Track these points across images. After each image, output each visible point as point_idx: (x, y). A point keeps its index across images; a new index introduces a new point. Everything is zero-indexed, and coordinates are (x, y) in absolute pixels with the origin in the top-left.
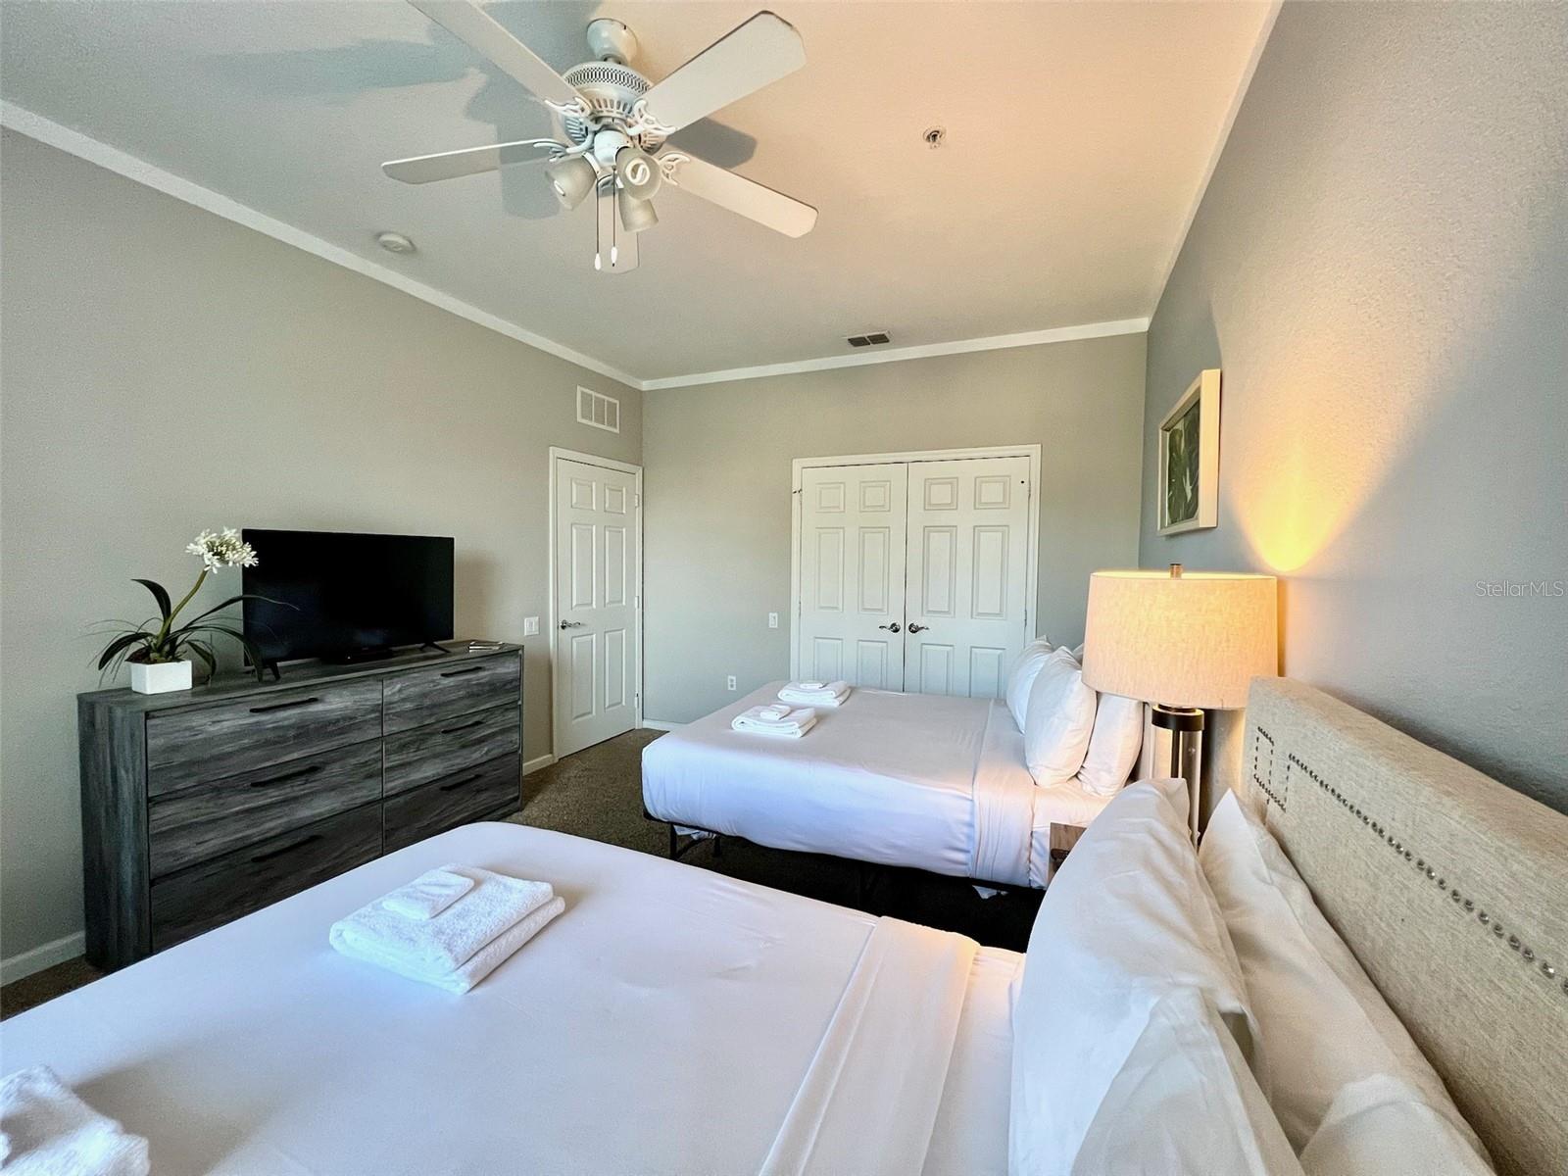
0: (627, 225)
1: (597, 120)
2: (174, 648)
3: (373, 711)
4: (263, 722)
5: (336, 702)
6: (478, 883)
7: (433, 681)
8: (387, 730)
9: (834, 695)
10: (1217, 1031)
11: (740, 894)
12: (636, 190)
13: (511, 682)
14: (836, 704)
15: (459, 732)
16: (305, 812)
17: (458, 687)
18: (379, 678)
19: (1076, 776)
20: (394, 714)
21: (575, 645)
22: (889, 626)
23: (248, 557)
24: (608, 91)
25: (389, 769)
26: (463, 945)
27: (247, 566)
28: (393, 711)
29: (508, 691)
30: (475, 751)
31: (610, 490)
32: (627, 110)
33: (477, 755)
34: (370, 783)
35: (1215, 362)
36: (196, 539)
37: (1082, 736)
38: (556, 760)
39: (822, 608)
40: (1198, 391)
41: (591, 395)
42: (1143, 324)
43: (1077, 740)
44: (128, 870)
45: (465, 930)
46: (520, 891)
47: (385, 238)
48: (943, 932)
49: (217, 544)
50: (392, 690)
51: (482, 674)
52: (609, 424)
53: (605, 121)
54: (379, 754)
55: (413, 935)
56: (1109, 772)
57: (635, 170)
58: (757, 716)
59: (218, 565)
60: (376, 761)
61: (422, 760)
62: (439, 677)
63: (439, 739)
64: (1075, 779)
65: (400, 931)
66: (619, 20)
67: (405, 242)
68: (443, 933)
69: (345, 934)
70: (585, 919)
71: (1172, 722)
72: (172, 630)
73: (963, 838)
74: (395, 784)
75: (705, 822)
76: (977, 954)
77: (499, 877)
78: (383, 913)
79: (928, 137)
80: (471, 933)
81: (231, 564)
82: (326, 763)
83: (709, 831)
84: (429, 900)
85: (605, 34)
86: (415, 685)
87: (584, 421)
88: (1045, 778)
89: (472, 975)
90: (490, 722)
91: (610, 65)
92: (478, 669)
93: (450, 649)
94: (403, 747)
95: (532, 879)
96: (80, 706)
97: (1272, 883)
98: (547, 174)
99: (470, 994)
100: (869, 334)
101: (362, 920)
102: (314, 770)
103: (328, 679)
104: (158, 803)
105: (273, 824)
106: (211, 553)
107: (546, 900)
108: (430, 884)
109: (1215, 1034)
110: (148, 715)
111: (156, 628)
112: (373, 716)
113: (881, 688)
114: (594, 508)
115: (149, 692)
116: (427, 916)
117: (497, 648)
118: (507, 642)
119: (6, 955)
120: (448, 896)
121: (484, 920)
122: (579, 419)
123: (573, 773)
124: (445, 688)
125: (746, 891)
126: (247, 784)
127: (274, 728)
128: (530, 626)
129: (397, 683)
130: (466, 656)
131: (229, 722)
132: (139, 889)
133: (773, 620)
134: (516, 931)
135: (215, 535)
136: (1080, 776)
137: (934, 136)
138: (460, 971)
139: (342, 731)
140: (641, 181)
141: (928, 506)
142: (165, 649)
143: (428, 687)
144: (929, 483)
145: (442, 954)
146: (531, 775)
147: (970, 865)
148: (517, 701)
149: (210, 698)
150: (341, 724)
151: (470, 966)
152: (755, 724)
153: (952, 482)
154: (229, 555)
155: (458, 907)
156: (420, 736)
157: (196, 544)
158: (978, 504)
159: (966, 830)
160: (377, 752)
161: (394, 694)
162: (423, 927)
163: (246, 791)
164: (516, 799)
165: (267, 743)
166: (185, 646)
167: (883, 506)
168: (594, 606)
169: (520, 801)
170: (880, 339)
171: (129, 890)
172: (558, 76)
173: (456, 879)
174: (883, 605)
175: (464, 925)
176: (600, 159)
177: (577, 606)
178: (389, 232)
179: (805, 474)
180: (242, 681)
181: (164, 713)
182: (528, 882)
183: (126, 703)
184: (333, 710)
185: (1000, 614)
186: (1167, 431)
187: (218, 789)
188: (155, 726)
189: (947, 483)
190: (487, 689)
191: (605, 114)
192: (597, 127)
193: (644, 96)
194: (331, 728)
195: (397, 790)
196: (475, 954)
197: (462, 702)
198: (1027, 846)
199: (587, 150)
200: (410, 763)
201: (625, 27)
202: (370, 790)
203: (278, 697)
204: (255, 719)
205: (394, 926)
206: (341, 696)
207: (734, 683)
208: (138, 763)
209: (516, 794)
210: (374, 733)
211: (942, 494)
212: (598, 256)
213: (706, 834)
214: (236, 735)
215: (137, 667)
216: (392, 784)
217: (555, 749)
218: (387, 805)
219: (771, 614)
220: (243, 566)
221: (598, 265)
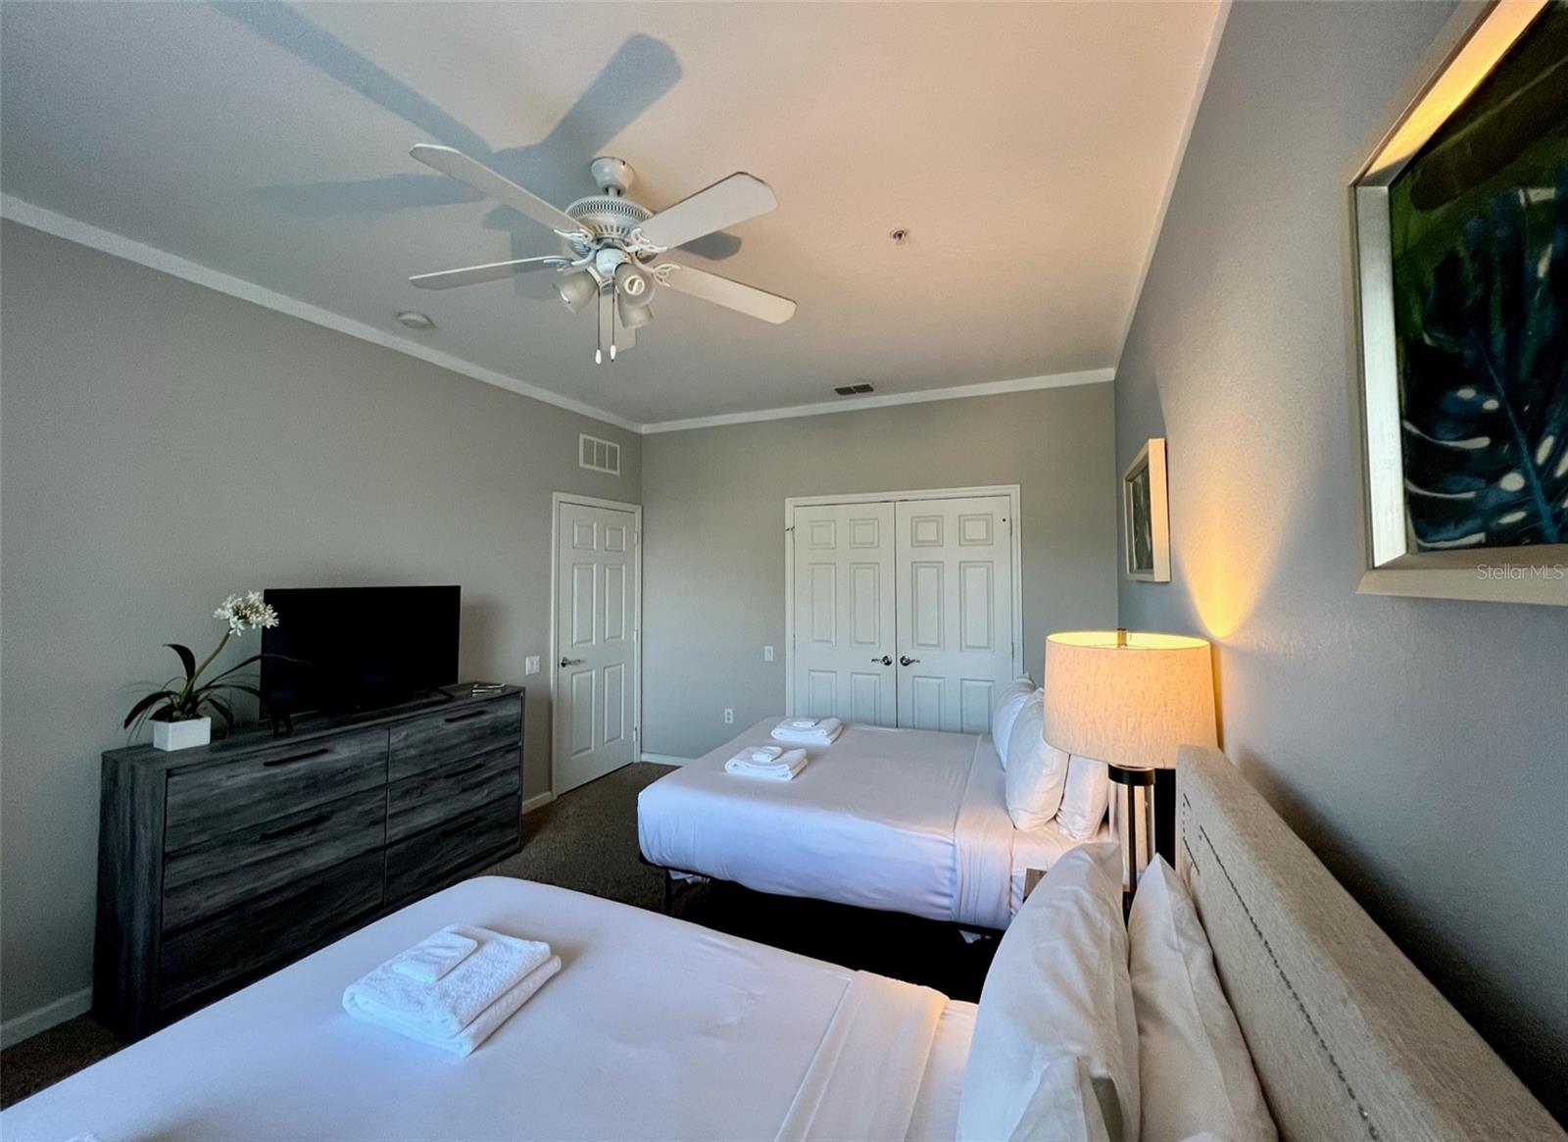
0: (625, 322)
1: (599, 240)
2: (196, 704)
3: (380, 759)
4: (275, 774)
5: (343, 752)
6: (481, 944)
7: (437, 727)
8: (392, 776)
9: (826, 734)
10: (1084, 1095)
11: (727, 949)
12: (633, 300)
13: (512, 724)
14: (827, 742)
15: (460, 777)
16: (310, 863)
17: (461, 731)
18: (387, 727)
19: (1055, 818)
20: (399, 761)
21: (574, 681)
22: (881, 658)
23: (269, 618)
24: (609, 219)
25: (393, 816)
26: (467, 1007)
27: (268, 627)
28: (400, 757)
29: (508, 733)
30: (475, 794)
31: (610, 529)
32: (625, 232)
33: (478, 798)
34: (373, 830)
35: (1161, 433)
36: (224, 604)
37: (1056, 780)
38: (555, 798)
39: (817, 641)
40: (1146, 457)
41: (593, 442)
42: (1109, 374)
43: (1054, 783)
44: (140, 925)
45: (469, 992)
46: (520, 952)
47: (404, 317)
48: (915, 985)
49: (242, 607)
50: (398, 738)
51: (484, 717)
52: (611, 467)
53: (605, 241)
54: (384, 802)
55: (421, 998)
56: (1083, 816)
57: (632, 283)
58: (749, 759)
59: (242, 628)
60: (381, 807)
61: (425, 805)
62: (444, 722)
63: (442, 783)
64: (1054, 822)
65: (409, 996)
66: (620, 157)
67: (423, 320)
68: (449, 996)
69: (356, 998)
70: (581, 978)
71: (1126, 777)
72: (194, 689)
73: (946, 882)
74: (397, 830)
75: (699, 867)
76: (945, 1008)
77: (500, 937)
78: (393, 976)
79: (895, 236)
80: (474, 995)
81: (254, 627)
82: (333, 812)
83: (703, 876)
84: (435, 963)
85: (607, 170)
86: (420, 732)
87: (588, 467)
88: (1024, 822)
89: (475, 1036)
90: (491, 764)
91: (612, 198)
92: (482, 713)
93: (454, 694)
94: (407, 793)
95: (531, 938)
96: (103, 763)
97: (1180, 951)
98: (554, 286)
99: (473, 1055)
100: (855, 385)
101: (373, 983)
102: (322, 819)
103: (338, 730)
104: (173, 858)
105: (280, 875)
106: (236, 617)
107: (545, 959)
108: (436, 947)
109: (1080, 1098)
110: (170, 773)
111: (180, 687)
112: (379, 763)
113: (875, 724)
114: (595, 547)
115: (170, 748)
116: (434, 978)
117: (499, 691)
118: (509, 683)
120: (453, 958)
121: (486, 981)
122: (582, 464)
123: (571, 810)
124: (447, 734)
125: (732, 946)
126: (257, 837)
127: (286, 781)
128: (531, 665)
129: (403, 730)
130: (468, 701)
131: (244, 775)
132: (150, 945)
133: (769, 653)
134: (515, 992)
135: (240, 599)
136: (1058, 819)
137: (899, 235)
138: (464, 1034)
139: (351, 779)
140: (637, 291)
141: (916, 543)
142: (185, 707)
143: (432, 733)
144: (916, 521)
145: (447, 1017)
146: (530, 814)
147: (954, 910)
148: (517, 743)
149: (228, 754)
150: (349, 773)
151: (472, 1029)
152: (748, 766)
153: (937, 519)
154: (253, 618)
155: (462, 969)
156: (423, 782)
157: (223, 608)
158: (963, 541)
159: (948, 874)
160: (381, 800)
161: (399, 741)
162: (430, 990)
163: (255, 843)
164: (514, 841)
165: (279, 796)
166: (206, 703)
167: (872, 543)
168: (594, 642)
169: (518, 842)
170: (865, 389)
171: (140, 950)
172: (560, 212)
173: (460, 941)
174: (875, 638)
175: (468, 987)
176: (601, 271)
177: (578, 642)
178: (410, 312)
179: (797, 512)
180: (259, 734)
181: (186, 770)
182: (527, 942)
183: (148, 762)
184: (342, 760)
185: (988, 647)
186: (1130, 481)
187: (228, 843)
188: (176, 784)
189: (933, 521)
190: (488, 731)
191: (606, 235)
192: (598, 247)
193: (640, 225)
194: (338, 778)
195: (400, 836)
196: (478, 1017)
197: (466, 746)
198: (1007, 890)
199: (588, 264)
200: (413, 809)
201: (624, 163)
202: (373, 838)
203: (290, 750)
204: (266, 773)
205: (403, 990)
206: (349, 745)
207: (731, 717)
208: (157, 819)
209: (515, 836)
210: (380, 780)
211: (927, 532)
212: (599, 352)
213: (700, 878)
214: (251, 788)
215: (160, 725)
216: (395, 831)
217: (554, 787)
218: (389, 852)
219: (766, 648)
220: (264, 628)
221: (598, 359)
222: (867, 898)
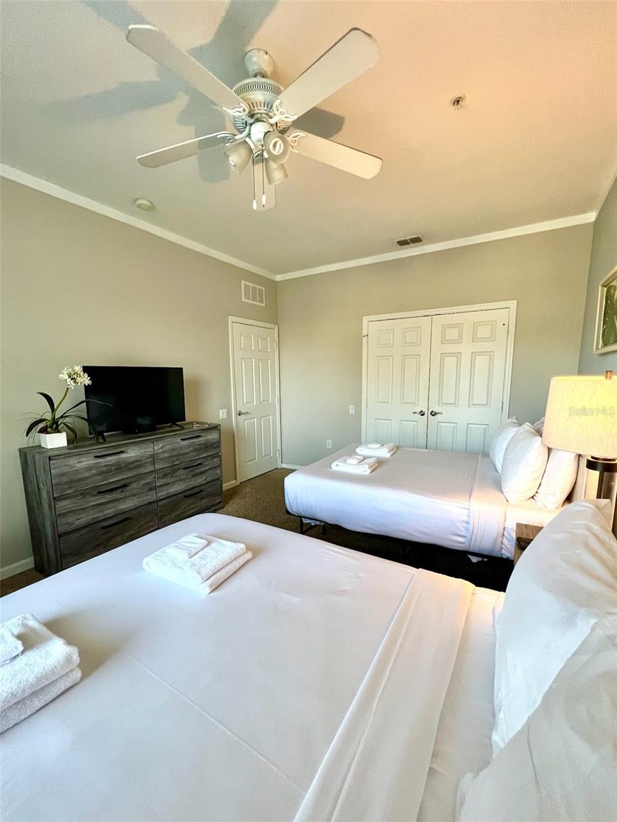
0: (270, 181)
1: (252, 116)
2: (57, 426)
3: (150, 458)
4: (100, 462)
5: (132, 453)
6: (209, 543)
7: (177, 443)
8: (158, 467)
9: (387, 451)
11: (341, 553)
12: (275, 158)
13: (215, 443)
14: (388, 455)
15: (191, 469)
16: (122, 506)
17: (189, 446)
18: (152, 441)
19: (533, 497)
20: (160, 459)
21: (245, 423)
22: (419, 412)
23: (86, 380)
24: (259, 96)
25: (159, 486)
26: (205, 572)
27: (87, 385)
29: (213, 448)
30: (199, 478)
31: (261, 339)
32: (269, 107)
33: (200, 480)
34: (151, 492)
36: (63, 372)
37: (537, 475)
38: (239, 483)
39: (379, 402)
41: (249, 286)
42: (591, 217)
43: (534, 476)
44: (49, 531)
45: (206, 565)
46: (230, 547)
47: (139, 202)
49: (72, 374)
50: (158, 447)
51: (201, 439)
52: (260, 302)
53: (257, 116)
55: (182, 566)
56: (554, 495)
57: (275, 146)
58: (345, 461)
59: (74, 385)
60: (153, 482)
61: (174, 482)
62: (180, 440)
63: (182, 472)
64: (532, 499)
65: (175, 564)
66: (263, 49)
67: (149, 204)
68: (195, 566)
69: (149, 563)
70: (262, 564)
71: (600, 467)
72: (56, 417)
73: (463, 529)
74: (162, 494)
75: (319, 516)
76: (474, 591)
77: (218, 540)
78: (167, 555)
79: (454, 103)
80: (208, 566)
81: (79, 384)
82: (131, 483)
83: (321, 521)
84: (187, 549)
85: (255, 59)
86: (169, 444)
87: (246, 300)
88: (513, 498)
89: (210, 586)
90: (205, 463)
91: (259, 79)
92: (199, 436)
93: (184, 426)
94: (166, 475)
95: (235, 541)
96: (20, 454)
98: (225, 153)
99: (209, 595)
100: (410, 237)
101: (157, 558)
102: (125, 486)
103: (128, 441)
104: (58, 499)
105: (110, 511)
106: (70, 379)
107: (243, 552)
108: (187, 542)
110: (50, 459)
111: (49, 416)
112: (149, 460)
113: (414, 447)
114: (253, 349)
115: (49, 447)
116: (187, 557)
117: (207, 426)
118: (212, 422)
119: (2, 567)
120: (196, 548)
121: (214, 560)
122: (243, 299)
123: (247, 490)
124: (182, 446)
125: (343, 552)
126: (96, 492)
127: (106, 465)
128: (222, 414)
129: (160, 443)
130: (192, 430)
131: (84, 462)
132: (54, 539)
133: (352, 410)
134: (229, 566)
135: (71, 369)
136: (535, 498)
137: (458, 101)
138: (204, 584)
139: (137, 467)
140: (278, 152)
141: (444, 341)
142: (53, 427)
143: (175, 445)
144: (445, 327)
145: (195, 575)
146: (227, 491)
147: (466, 544)
148: (218, 453)
149: (76, 450)
150: (136, 464)
151: (209, 582)
152: (344, 466)
153: (459, 326)
154: (79, 380)
155: (201, 554)
156: (173, 470)
157: (63, 374)
158: (475, 339)
159: (465, 525)
160: (153, 478)
161: (159, 449)
162: (186, 562)
163: (95, 496)
164: (220, 502)
165: (103, 472)
166: (63, 425)
167: (416, 342)
168: (255, 402)
169: (222, 503)
170: (417, 240)
171: (50, 540)
172: (229, 89)
173: (199, 540)
174: (415, 400)
175: (204, 562)
176: (254, 141)
177: (246, 403)
178: (141, 198)
179: (371, 325)
180: (90, 442)
181: (56, 458)
182: (233, 543)
183: (40, 453)
184: (132, 457)
185: (486, 404)
186: (605, 286)
187: (84, 494)
188: (53, 464)
189: (456, 327)
190: (203, 446)
191: (257, 111)
192: (252, 121)
193: (279, 97)
194: (131, 466)
195: (164, 497)
196: (211, 576)
197: (192, 454)
198: (501, 534)
199: (247, 136)
200: (168, 484)
201: (267, 53)
202: (151, 497)
203: (106, 450)
204: (96, 461)
205: (172, 562)
206: (135, 450)
207: (330, 444)
208: (48, 482)
209: (220, 500)
210: (151, 468)
211: (452, 334)
212: (255, 201)
213: (319, 522)
214: (89, 468)
215: (43, 435)
216: (161, 494)
217: (238, 479)
218: (160, 503)
219: (350, 407)
220: (85, 385)
221: (255, 207)
222: (415, 536)
